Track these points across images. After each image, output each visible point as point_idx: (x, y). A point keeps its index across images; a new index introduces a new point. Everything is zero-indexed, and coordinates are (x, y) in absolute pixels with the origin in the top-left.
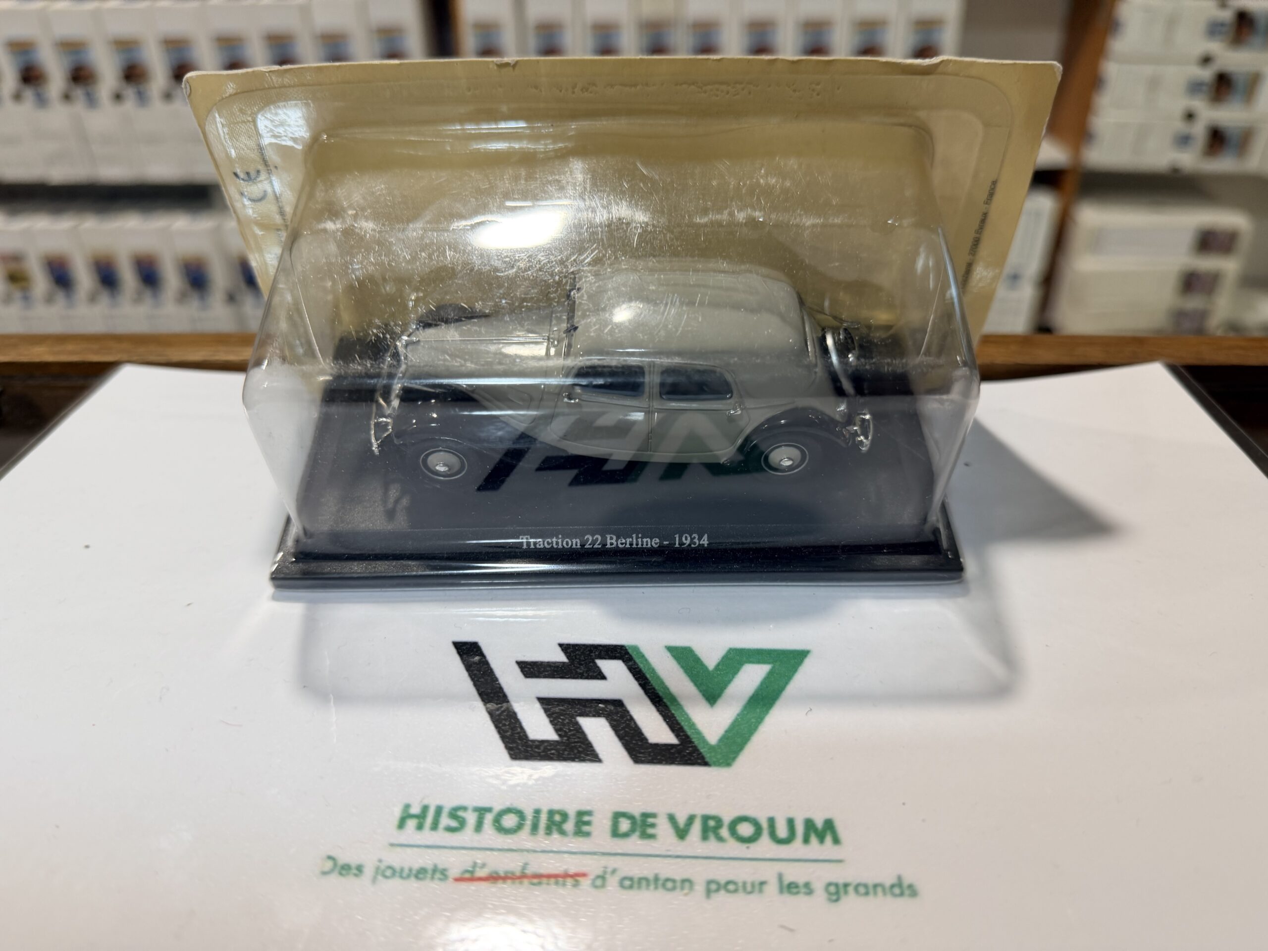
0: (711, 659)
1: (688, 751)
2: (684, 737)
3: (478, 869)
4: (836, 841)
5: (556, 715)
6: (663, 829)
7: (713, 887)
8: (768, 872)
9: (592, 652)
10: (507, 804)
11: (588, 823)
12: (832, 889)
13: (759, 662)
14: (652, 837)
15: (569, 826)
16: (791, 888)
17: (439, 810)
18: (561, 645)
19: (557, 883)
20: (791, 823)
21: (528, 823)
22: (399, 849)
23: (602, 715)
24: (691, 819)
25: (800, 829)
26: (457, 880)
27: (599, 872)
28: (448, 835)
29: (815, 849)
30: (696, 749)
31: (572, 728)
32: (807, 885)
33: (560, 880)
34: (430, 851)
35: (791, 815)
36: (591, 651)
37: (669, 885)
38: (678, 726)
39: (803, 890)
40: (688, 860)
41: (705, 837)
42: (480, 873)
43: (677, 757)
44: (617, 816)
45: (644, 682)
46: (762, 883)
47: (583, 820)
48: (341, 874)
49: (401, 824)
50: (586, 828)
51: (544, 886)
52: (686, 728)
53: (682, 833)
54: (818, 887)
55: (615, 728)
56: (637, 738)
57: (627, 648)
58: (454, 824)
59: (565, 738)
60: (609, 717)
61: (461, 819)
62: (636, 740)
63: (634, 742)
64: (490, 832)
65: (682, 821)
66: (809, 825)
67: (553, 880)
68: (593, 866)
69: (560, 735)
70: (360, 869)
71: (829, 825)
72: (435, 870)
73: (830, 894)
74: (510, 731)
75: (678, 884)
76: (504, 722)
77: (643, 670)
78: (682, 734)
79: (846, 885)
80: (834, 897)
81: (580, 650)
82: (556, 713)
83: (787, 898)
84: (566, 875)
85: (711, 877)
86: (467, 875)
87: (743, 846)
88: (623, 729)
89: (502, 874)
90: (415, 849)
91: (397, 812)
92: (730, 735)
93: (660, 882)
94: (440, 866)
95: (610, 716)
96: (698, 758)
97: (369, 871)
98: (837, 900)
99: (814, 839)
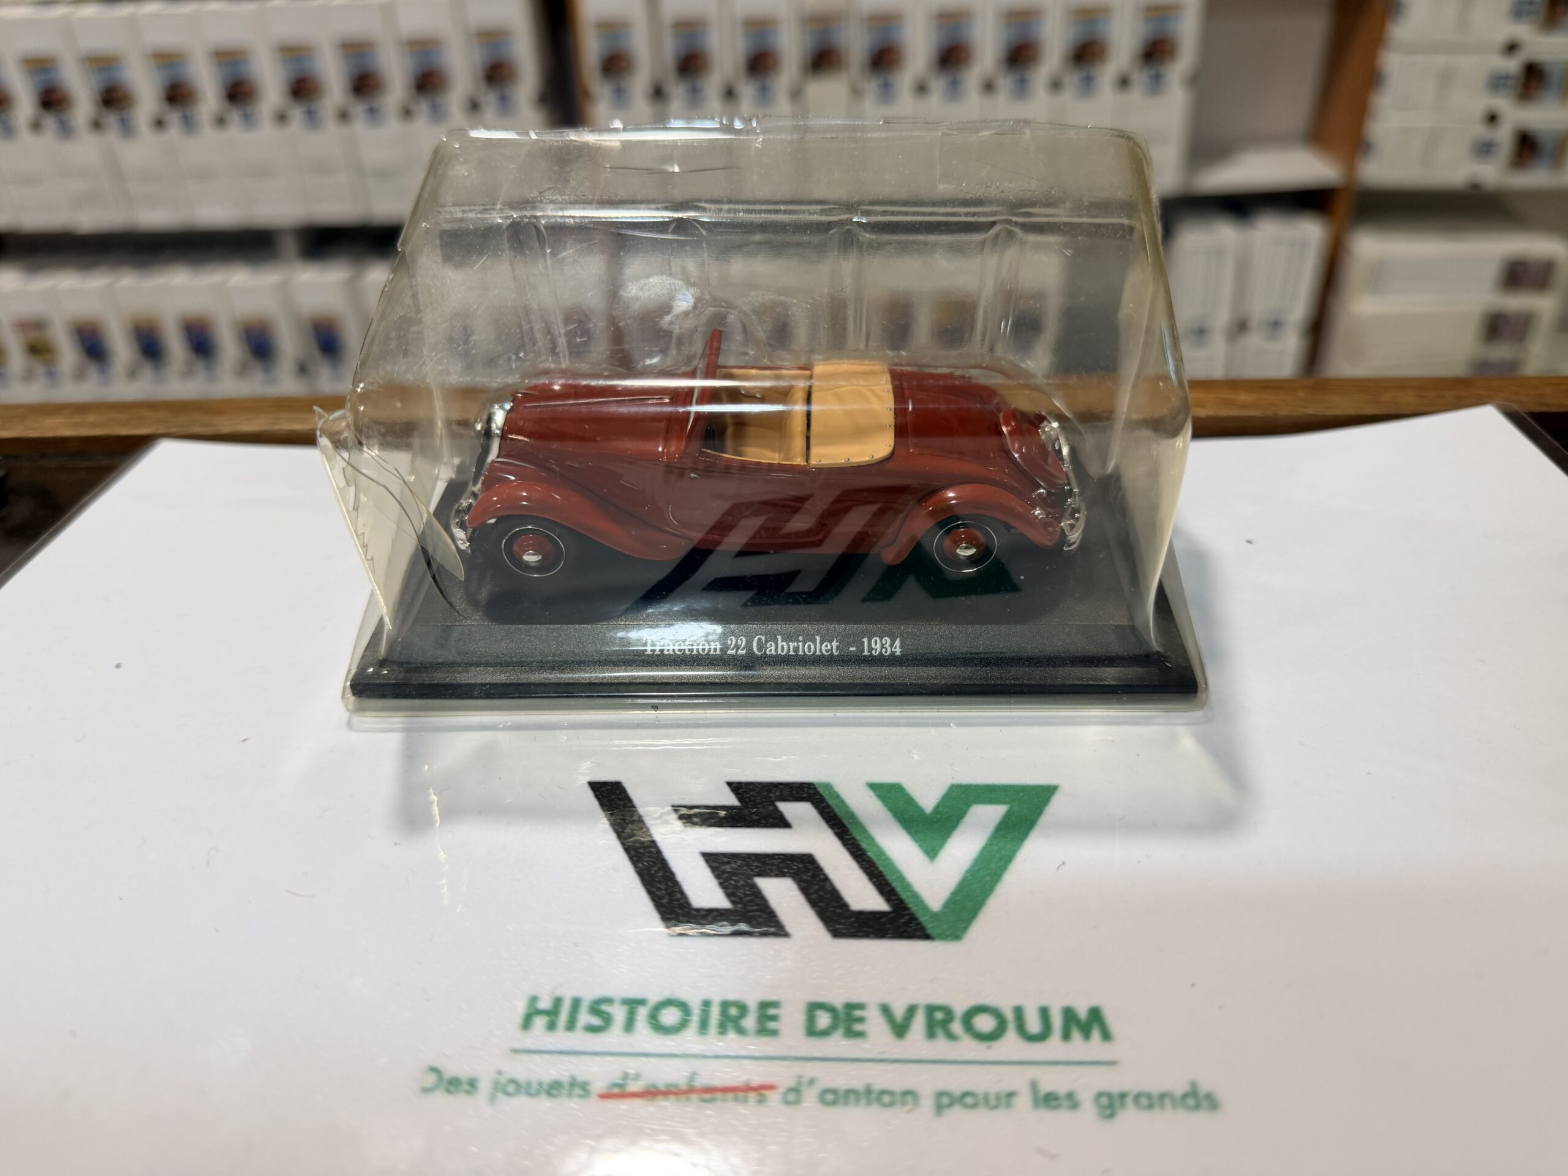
0: (928, 799)
1: (902, 921)
2: (896, 902)
3: (630, 1082)
4: (1106, 1036)
5: (727, 875)
6: (875, 1024)
7: (945, 1101)
8: (1017, 1080)
9: (771, 793)
10: (666, 994)
11: (774, 1018)
12: (1104, 1101)
13: (991, 801)
14: (860, 1035)
15: (750, 1022)
16: (1048, 1100)
17: (576, 1003)
18: (730, 784)
19: (736, 1099)
20: (1044, 1013)
21: (695, 1019)
22: (524, 1057)
23: (788, 875)
24: (912, 1010)
25: (1057, 1021)
26: (604, 1096)
27: (791, 1083)
28: (590, 1037)
29: (1078, 1048)
30: (913, 918)
31: (748, 892)
32: (1070, 1096)
33: (741, 1094)
34: (565, 1058)
35: (1044, 1003)
36: (769, 791)
37: (886, 1099)
38: (889, 888)
39: (1066, 1103)
40: (909, 1066)
41: (931, 1034)
42: (634, 1087)
43: (888, 929)
44: (814, 1008)
45: (841, 830)
46: (1011, 1095)
47: (767, 1012)
48: (448, 1091)
49: (527, 1023)
50: (771, 1025)
51: (719, 1104)
52: (899, 890)
53: (900, 1029)
54: (1086, 1097)
55: (805, 891)
56: (835, 904)
57: (817, 786)
58: (596, 1021)
59: (740, 906)
60: (796, 877)
61: (606, 1016)
62: (834, 907)
63: (831, 909)
64: (645, 1032)
65: (899, 1012)
66: (1069, 1015)
67: (730, 1095)
68: (782, 1075)
69: (733, 902)
70: (472, 1084)
71: (1096, 1015)
72: (573, 1083)
73: (1102, 1108)
74: (667, 897)
75: (898, 1098)
76: (658, 885)
77: (839, 814)
78: (894, 898)
79: (1123, 1096)
80: (1108, 1112)
81: (755, 790)
82: (728, 873)
83: (1045, 1114)
84: (748, 1089)
85: (941, 1086)
86: (616, 1090)
87: (983, 1046)
88: (816, 892)
89: (662, 1088)
90: (546, 1057)
91: (520, 1007)
92: (958, 898)
93: (874, 1096)
94: (581, 1079)
95: (798, 875)
96: (916, 930)
97: (485, 1087)
98: (1111, 1116)
99: (1076, 1035)
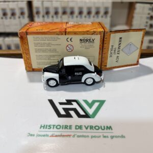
4: (112, 129)
9: (71, 101)
10: (58, 124)
13: (98, 102)
14: (82, 129)
15: (68, 128)
16: (105, 137)
17: (47, 126)
21: (62, 127)
22: (40, 132)
25: (106, 127)
26: (50, 136)
27: (73, 135)
28: (48, 129)
31: (68, 113)
32: (107, 136)
34: (45, 132)
35: (104, 125)
37: (85, 137)
41: (90, 129)
42: (54, 135)
44: (76, 126)
45: (79, 105)
46: (100, 136)
48: (31, 136)
50: (71, 128)
51: (65, 137)
55: (75, 112)
56: (79, 114)
57: (76, 100)
61: (50, 127)
64: (55, 129)
65: (87, 126)
70: (34, 135)
71: (110, 127)
73: (111, 138)
74: (58, 113)
77: (79, 103)
78: (86, 113)
79: (114, 136)
84: (68, 135)
85: (92, 135)
87: (97, 130)
89: (58, 135)
91: (40, 126)
94: (47, 134)
95: (74, 110)
99: (108, 129)
